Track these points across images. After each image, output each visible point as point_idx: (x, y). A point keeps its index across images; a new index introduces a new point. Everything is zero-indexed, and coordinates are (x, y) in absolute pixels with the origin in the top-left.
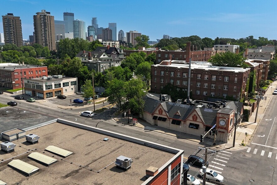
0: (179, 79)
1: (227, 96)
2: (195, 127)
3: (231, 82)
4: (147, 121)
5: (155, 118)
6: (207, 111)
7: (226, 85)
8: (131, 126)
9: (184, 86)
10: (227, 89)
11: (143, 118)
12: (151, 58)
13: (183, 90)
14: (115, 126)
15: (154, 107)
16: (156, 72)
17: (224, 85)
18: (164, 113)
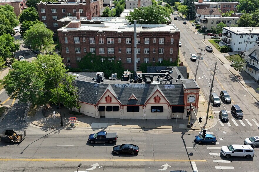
0: (102, 46)
1: (162, 60)
2: (158, 110)
3: (167, 43)
4: (86, 114)
5: (101, 109)
6: (169, 88)
7: (161, 48)
8: (69, 128)
9: (111, 54)
10: (162, 52)
11: (80, 111)
12: (30, 14)
13: (109, 59)
14: (45, 136)
15: (96, 94)
16: (66, 39)
17: (159, 48)
18: (114, 100)
